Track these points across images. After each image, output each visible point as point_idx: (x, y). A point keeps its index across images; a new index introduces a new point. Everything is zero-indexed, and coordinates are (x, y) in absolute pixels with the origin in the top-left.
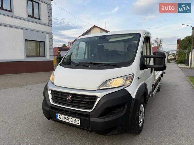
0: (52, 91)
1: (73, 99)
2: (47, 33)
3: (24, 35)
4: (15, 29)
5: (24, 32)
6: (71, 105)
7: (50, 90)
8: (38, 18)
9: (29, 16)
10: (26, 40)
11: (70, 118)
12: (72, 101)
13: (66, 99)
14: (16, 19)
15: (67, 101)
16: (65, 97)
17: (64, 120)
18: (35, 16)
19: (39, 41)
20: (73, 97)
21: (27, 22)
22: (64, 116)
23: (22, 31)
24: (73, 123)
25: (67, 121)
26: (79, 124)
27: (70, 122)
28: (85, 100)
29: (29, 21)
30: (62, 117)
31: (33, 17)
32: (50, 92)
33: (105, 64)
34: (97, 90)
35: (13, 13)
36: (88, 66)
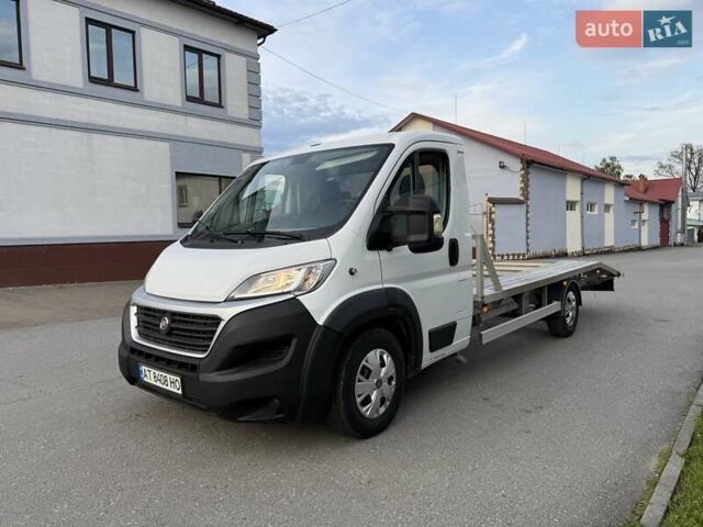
0: (138, 306)
1: (173, 325)
2: (245, 151)
3: (173, 159)
4: (147, 142)
5: (171, 151)
6: (170, 341)
7: (134, 305)
8: (217, 102)
9: (190, 99)
10: (179, 175)
11: (164, 374)
12: (170, 331)
13: (158, 326)
14: (148, 112)
15: (159, 331)
16: (157, 323)
17: (152, 382)
18: (207, 98)
19: (220, 177)
20: (173, 321)
21: (181, 118)
22: (153, 371)
23: (165, 146)
24: (169, 388)
25: (158, 384)
26: (180, 392)
27: (164, 387)
28: (194, 327)
29: (186, 114)
30: (150, 375)
31: (200, 100)
32: (134, 310)
33: (278, 233)
34: (225, 301)
35: (142, 93)
36: (236, 242)
